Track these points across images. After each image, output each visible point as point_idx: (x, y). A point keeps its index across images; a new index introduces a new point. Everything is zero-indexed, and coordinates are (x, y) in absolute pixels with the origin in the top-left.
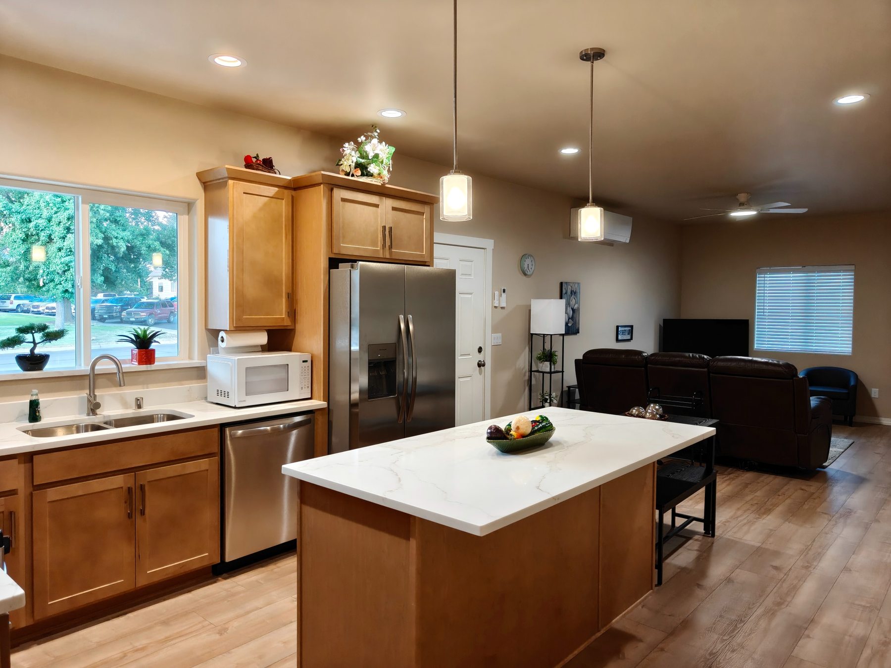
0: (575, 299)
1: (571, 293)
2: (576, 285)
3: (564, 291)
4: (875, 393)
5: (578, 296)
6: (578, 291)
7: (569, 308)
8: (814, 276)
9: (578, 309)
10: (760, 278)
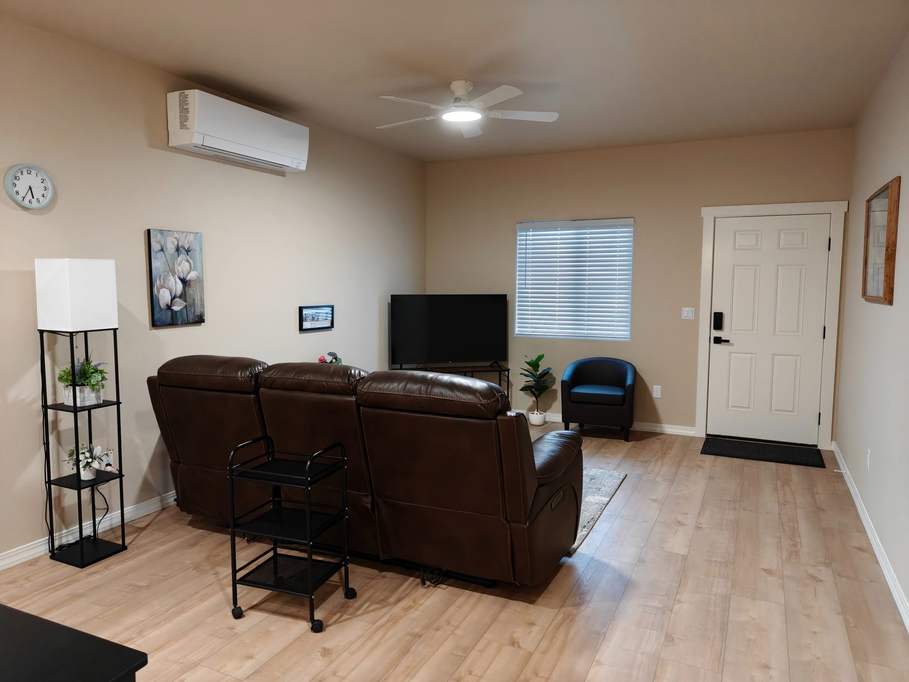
0: (188, 261)
1: (178, 249)
2: (191, 238)
3: (155, 246)
4: (656, 391)
5: (198, 257)
6: (197, 248)
7: (172, 278)
8: (586, 234)
9: (200, 280)
10: (521, 237)
